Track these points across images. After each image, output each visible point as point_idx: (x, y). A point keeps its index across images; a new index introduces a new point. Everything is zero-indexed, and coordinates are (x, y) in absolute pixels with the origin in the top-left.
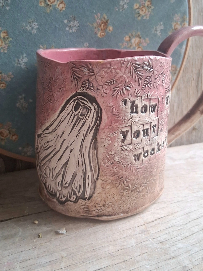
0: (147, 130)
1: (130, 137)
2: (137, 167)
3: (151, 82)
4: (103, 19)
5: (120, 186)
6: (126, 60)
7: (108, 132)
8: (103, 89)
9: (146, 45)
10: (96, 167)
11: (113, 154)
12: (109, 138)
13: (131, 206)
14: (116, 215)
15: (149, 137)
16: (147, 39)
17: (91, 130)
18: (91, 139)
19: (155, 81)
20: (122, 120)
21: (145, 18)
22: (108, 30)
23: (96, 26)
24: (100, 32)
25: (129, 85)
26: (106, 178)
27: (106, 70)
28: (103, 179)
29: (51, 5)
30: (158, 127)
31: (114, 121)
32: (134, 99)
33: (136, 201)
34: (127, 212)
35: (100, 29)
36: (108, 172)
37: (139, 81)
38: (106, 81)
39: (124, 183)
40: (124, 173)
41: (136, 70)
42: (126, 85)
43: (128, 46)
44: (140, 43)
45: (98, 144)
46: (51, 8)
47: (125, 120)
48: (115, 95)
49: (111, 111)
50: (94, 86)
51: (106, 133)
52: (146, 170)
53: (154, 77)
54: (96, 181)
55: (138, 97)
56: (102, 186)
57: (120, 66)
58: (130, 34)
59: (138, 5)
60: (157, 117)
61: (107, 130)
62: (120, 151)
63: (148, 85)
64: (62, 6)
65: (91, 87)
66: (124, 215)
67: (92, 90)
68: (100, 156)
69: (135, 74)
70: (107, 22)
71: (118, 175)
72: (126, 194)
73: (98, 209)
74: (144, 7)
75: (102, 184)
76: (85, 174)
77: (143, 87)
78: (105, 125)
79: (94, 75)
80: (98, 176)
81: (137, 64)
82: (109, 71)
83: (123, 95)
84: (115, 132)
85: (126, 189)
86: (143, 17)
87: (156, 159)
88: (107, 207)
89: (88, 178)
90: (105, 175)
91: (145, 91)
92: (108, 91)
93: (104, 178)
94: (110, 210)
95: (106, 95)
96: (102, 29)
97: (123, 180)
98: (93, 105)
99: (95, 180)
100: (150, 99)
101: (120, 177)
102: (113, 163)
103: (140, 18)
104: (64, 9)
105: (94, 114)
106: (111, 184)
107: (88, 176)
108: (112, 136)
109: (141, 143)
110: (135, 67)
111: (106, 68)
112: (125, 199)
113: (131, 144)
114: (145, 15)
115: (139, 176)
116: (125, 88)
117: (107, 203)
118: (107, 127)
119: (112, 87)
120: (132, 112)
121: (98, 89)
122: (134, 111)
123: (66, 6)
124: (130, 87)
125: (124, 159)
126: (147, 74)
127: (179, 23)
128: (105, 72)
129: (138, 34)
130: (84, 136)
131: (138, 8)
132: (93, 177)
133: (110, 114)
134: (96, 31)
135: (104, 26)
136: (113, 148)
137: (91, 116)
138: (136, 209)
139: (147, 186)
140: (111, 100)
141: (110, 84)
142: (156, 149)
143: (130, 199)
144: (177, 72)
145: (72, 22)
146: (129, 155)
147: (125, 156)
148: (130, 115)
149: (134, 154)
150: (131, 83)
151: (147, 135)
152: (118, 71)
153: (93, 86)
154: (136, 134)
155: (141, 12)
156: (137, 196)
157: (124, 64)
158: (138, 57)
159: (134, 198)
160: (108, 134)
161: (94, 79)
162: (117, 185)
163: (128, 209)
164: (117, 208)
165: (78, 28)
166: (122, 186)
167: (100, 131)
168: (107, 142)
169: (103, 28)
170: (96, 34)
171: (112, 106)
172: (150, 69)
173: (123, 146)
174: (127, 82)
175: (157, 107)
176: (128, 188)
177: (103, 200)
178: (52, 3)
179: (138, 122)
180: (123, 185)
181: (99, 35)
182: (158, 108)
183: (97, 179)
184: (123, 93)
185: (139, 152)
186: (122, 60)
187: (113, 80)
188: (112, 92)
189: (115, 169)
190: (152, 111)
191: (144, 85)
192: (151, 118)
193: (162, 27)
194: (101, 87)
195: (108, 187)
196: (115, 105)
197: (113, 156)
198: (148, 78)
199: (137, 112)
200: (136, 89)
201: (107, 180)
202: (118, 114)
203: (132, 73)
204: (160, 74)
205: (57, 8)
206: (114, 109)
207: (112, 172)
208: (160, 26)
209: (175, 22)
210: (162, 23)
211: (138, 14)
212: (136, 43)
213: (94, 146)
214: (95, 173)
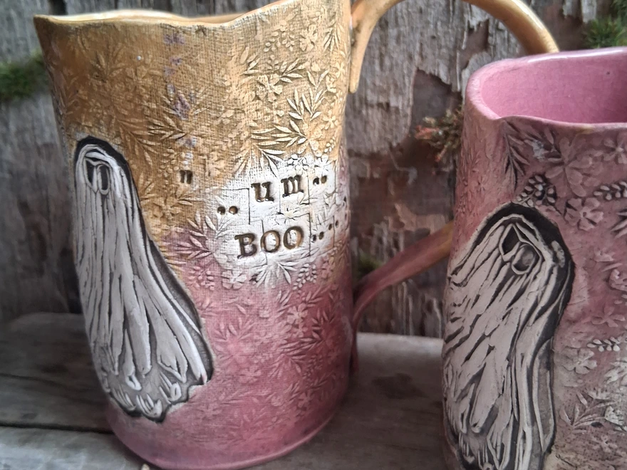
7: (589, 334)
8: (587, 210)
10: (547, 418)
11: (602, 401)
12: (592, 354)
17: (541, 314)
18: (537, 338)
26: (573, 456)
27: (599, 154)
28: (564, 456)
31: (612, 310)
36: (580, 443)
38: (596, 185)
45: (556, 360)
49: (604, 276)
50: (559, 195)
51: (583, 335)
54: (545, 454)
61: (587, 329)
65: (550, 196)
67: (552, 204)
68: (560, 394)
71: (614, 463)
76: (516, 424)
78: (580, 311)
79: (561, 164)
80: (552, 443)
82: (609, 158)
84: (613, 339)
89: (524, 437)
90: (572, 450)
92: (600, 217)
93: (567, 456)
95: (592, 226)
98: (550, 248)
99: (544, 450)
102: (597, 425)
105: (551, 272)
107: (524, 433)
108: (601, 349)
111: (598, 148)
118: (588, 319)
119: (617, 205)
121: (568, 206)
128: (595, 159)
130: (521, 324)
132: (537, 440)
133: (600, 286)
136: (603, 384)
137: (542, 277)
140: (609, 243)
141: (609, 197)
153: (555, 196)
160: (590, 339)
161: (559, 177)
167: (563, 324)
168: (582, 362)
171: (609, 263)
183: (549, 451)
188: (615, 222)
189: (604, 444)
194: (580, 200)
196: (620, 261)
197: (603, 405)
201: (578, 463)
206: (617, 272)
207: (596, 447)
213: (545, 361)
214: (544, 433)
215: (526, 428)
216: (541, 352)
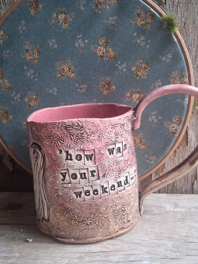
0: (85, 174)
1: (69, 178)
2: (80, 203)
3: (84, 138)
4: (106, 81)
5: (67, 215)
6: (57, 122)
7: (51, 172)
8: (45, 141)
10: (48, 197)
11: (57, 189)
12: (52, 177)
13: (80, 235)
14: (67, 239)
15: (87, 180)
17: (41, 169)
18: (42, 175)
19: (88, 137)
20: (59, 164)
21: (143, 77)
22: (112, 88)
23: (101, 87)
24: (105, 91)
25: (63, 140)
26: (54, 207)
27: (44, 128)
29: (65, 75)
30: (99, 173)
31: (54, 165)
32: (68, 149)
33: (85, 232)
34: (78, 239)
35: (105, 88)
36: (55, 202)
37: (71, 137)
38: (46, 136)
39: (70, 213)
40: (69, 205)
41: (67, 129)
42: (60, 139)
46: (65, 77)
47: (62, 165)
48: (53, 146)
49: (51, 157)
51: (50, 172)
52: (91, 206)
53: (87, 133)
55: (71, 148)
56: (54, 213)
57: (53, 126)
58: (131, 91)
59: (136, 68)
60: (95, 164)
62: (62, 188)
63: (81, 140)
64: (73, 75)
66: (74, 240)
67: (39, 141)
68: (49, 189)
69: (67, 132)
70: (110, 83)
71: (64, 206)
72: (74, 223)
73: (55, 231)
74: (141, 68)
75: (53, 211)
77: (76, 141)
78: (48, 166)
79: (39, 131)
81: (67, 125)
82: (46, 129)
83: (58, 146)
84: (55, 172)
85: (73, 219)
86: (141, 77)
87: (102, 199)
88: (61, 230)
89: (45, 204)
90: (54, 205)
91: (77, 144)
92: (48, 143)
94: (63, 233)
95: (46, 145)
96: (106, 89)
97: (69, 211)
98: (41, 152)
99: (49, 207)
100: (84, 150)
101: (66, 208)
102: (58, 196)
103: (138, 78)
104: (75, 77)
105: (42, 158)
106: (60, 212)
108: (54, 175)
109: (79, 184)
110: (65, 127)
111: (44, 127)
112: (73, 227)
113: (70, 183)
114: (143, 75)
115: (84, 210)
116: (60, 142)
117: (60, 227)
118: (50, 168)
119: (50, 140)
120: (67, 159)
121: (42, 141)
122: (69, 158)
123: (76, 74)
124: (63, 141)
125: (66, 194)
126: (79, 132)
128: (44, 130)
131: (136, 70)
132: (47, 204)
133: (50, 159)
134: (101, 90)
135: (107, 86)
136: (56, 184)
137: (40, 159)
138: (86, 238)
139: (96, 221)
140: (50, 149)
141: (48, 138)
142: (100, 191)
143: (79, 229)
144: (182, 122)
145: (81, 86)
146: (69, 192)
147: (66, 192)
148: (66, 161)
149: (74, 191)
150: (64, 138)
151: (85, 178)
152: (52, 129)
153: (39, 139)
154: (74, 176)
155: (138, 73)
156: (85, 227)
157: (56, 125)
158: (68, 120)
159: (83, 229)
161: (39, 134)
162: (64, 214)
163: (78, 237)
164: (68, 233)
165: (87, 89)
166: (68, 215)
167: (45, 170)
168: (51, 179)
169: (107, 88)
170: (102, 93)
171: (51, 154)
172: (80, 129)
173: (63, 184)
174: (61, 137)
175: (93, 156)
176: (74, 218)
177: (56, 224)
178: (65, 74)
179: (73, 167)
180: (70, 216)
181: (104, 93)
182: (95, 157)
184: (58, 144)
185: (79, 190)
186: (54, 122)
187: (50, 136)
188: (51, 144)
189: (60, 201)
190: (88, 160)
191: (77, 139)
192: (87, 165)
194: (43, 139)
195: (58, 214)
196: (53, 153)
198: (80, 134)
199: (71, 159)
200: (69, 143)
201: (56, 208)
202: (56, 159)
203: (64, 131)
204: (94, 131)
205: (70, 77)
206: (53, 156)
207: (59, 203)
208: (158, 83)
209: (174, 79)
210: (159, 80)
211: (137, 74)
212: (137, 98)
213: (45, 181)
214: (48, 202)
215: (44, 201)
216: (43, 179)
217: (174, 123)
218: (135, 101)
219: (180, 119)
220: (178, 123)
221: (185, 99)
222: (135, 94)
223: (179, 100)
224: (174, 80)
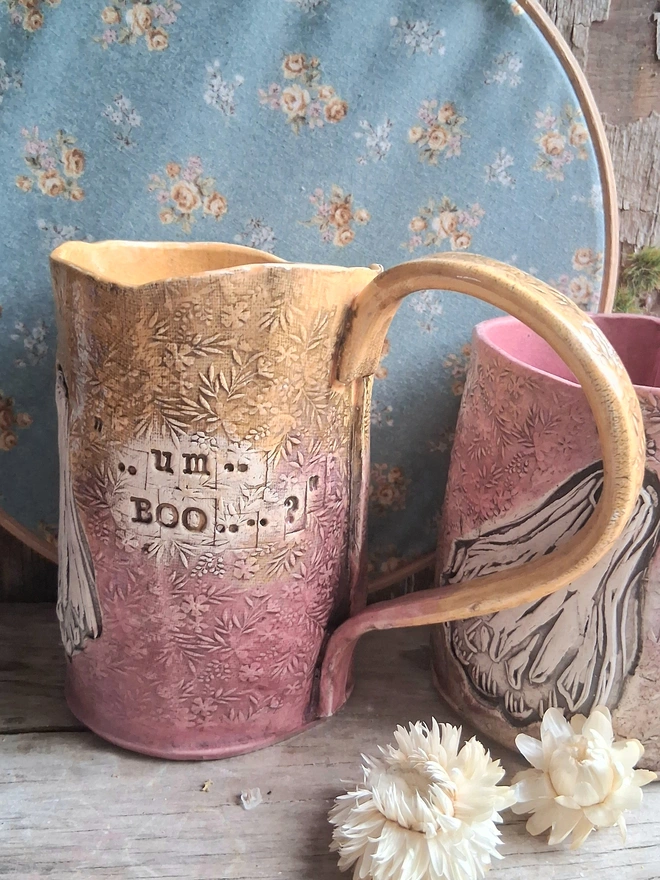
4: (335, 199)
9: (477, 222)
16: (475, 206)
21: (449, 155)
22: (357, 220)
23: (321, 222)
24: (337, 233)
29: (190, 211)
35: (334, 225)
43: (426, 243)
44: (458, 222)
46: (192, 219)
58: (421, 210)
59: (419, 131)
64: (217, 205)
70: (346, 202)
74: (438, 127)
86: (442, 154)
96: (339, 225)
103: (434, 160)
104: (224, 211)
114: (447, 147)
123: (227, 201)
127: (556, 131)
129: (444, 203)
131: (422, 137)
134: (325, 235)
135: (342, 216)
144: (601, 265)
145: (254, 236)
155: (433, 145)
165: (275, 241)
169: (341, 221)
170: (329, 242)
178: (190, 208)
181: (336, 242)
193: (509, 160)
205: (207, 215)
208: (501, 159)
209: (545, 133)
210: (503, 151)
211: (427, 151)
212: (446, 228)
217: (576, 274)
218: (444, 240)
219: (591, 256)
220: (589, 271)
221: (591, 188)
222: (438, 216)
223: (574, 197)
224: (546, 137)
